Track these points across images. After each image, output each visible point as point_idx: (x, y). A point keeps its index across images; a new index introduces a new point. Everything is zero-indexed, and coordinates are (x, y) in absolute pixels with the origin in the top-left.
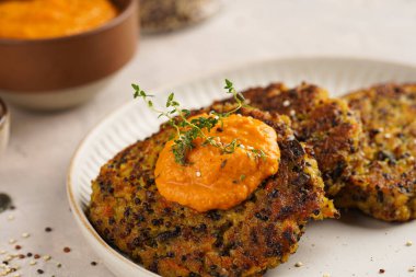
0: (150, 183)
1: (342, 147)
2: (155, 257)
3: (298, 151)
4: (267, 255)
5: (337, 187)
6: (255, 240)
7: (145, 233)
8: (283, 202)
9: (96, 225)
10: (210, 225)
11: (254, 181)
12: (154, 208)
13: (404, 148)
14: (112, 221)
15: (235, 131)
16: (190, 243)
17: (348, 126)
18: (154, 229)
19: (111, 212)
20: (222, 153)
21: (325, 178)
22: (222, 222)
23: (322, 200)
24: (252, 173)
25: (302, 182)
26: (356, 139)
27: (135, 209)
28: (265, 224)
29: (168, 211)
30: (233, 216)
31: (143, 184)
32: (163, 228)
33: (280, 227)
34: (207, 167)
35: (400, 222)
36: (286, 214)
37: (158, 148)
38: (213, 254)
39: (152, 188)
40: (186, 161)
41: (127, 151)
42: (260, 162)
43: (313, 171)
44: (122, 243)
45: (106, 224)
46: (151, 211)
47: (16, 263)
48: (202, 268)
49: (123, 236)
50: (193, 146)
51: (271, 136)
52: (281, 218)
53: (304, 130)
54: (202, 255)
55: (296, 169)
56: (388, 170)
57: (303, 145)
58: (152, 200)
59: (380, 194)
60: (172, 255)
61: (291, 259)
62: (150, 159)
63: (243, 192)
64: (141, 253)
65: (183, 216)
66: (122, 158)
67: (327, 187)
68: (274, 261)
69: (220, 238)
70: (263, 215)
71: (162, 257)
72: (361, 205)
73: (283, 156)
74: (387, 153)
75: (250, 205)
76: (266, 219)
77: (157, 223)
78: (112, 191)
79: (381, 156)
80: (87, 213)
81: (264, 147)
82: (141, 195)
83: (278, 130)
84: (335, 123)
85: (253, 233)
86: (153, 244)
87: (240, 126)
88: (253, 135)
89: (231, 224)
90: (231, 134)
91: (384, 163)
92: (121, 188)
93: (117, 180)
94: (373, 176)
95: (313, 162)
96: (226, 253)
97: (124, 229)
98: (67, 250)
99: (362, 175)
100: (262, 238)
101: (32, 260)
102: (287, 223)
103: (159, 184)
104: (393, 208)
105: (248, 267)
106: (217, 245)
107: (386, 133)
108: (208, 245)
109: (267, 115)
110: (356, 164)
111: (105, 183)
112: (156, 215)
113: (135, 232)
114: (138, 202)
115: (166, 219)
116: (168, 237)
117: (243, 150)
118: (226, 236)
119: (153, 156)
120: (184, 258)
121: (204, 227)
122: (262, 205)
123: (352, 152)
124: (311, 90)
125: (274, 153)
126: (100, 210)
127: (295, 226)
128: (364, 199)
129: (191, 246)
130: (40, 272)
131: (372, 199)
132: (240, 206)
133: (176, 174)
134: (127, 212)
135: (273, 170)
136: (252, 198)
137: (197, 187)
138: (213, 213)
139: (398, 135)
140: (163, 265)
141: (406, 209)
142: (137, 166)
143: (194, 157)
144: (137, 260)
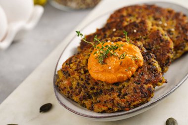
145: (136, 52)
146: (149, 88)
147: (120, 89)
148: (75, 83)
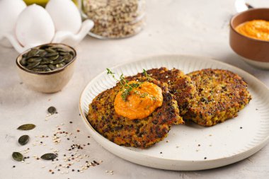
0: (112, 107)
1: (187, 96)
2: (113, 136)
3: (170, 98)
4: (156, 137)
5: (184, 112)
6: (152, 132)
7: (109, 127)
8: (163, 117)
9: (90, 122)
10: (135, 125)
11: (152, 109)
12: (113, 117)
13: (212, 97)
14: (97, 121)
15: (146, 89)
16: (127, 132)
17: (190, 88)
18: (113, 125)
19: (97, 117)
20: (140, 97)
21: (179, 108)
22: (139, 124)
23: (178, 117)
24: (152, 106)
25: (171, 110)
26: (193, 93)
27: (106, 117)
28: (156, 126)
29: (119, 119)
30: (144, 122)
31: (109, 107)
32: (116, 125)
33: (161, 127)
34: (134, 103)
35: (208, 126)
36: (164, 122)
37: (116, 93)
38: (135, 136)
39: (113, 109)
40: (127, 100)
41: (103, 93)
42: (155, 102)
43: (175, 106)
44: (100, 130)
45: (95, 122)
46: (112, 118)
47: (58, 135)
48: (130, 141)
49: (101, 127)
50: (130, 94)
51: (160, 91)
52: (162, 124)
53: (173, 89)
54: (131, 136)
55: (169, 105)
56: (205, 106)
57: (172, 95)
58: (113, 114)
59: (201, 115)
60: (119, 136)
61: (165, 139)
62: (112, 98)
63: (148, 113)
64: (108, 134)
65: (124, 121)
66: (101, 96)
67: (181, 112)
68: (158, 140)
69: (138, 130)
70: (155, 122)
71: (116, 136)
72: (193, 119)
73: (164, 99)
74: (205, 99)
75: (150, 118)
76: (156, 124)
77: (114, 123)
78: (97, 109)
79: (203, 100)
80: (87, 117)
81: (157, 96)
82: (108, 112)
83: (163, 89)
84: (185, 87)
85: (151, 129)
86: (112, 131)
87: (148, 87)
89: (142, 125)
90: (144, 90)
91: (203, 103)
92: (100, 108)
93: (99, 105)
94: (199, 108)
95: (176, 102)
96: (140, 136)
97: (101, 125)
98: (78, 131)
99: (195, 107)
100: (154, 131)
101: (65, 134)
102: (164, 125)
103: (115, 108)
104: (206, 121)
105: (148, 142)
106: (137, 133)
107: (206, 90)
108: (134, 132)
109: (159, 82)
110: (193, 103)
111: (94, 106)
112: (114, 120)
113: (106, 126)
114: (107, 114)
115: (118, 122)
116: (118, 129)
117: (149, 97)
118: (140, 129)
119: (113, 97)
120: (124, 137)
121: (132, 126)
122: (155, 118)
123: (191, 98)
124: (177, 72)
125: (160, 98)
126: (92, 117)
127: (167, 127)
128: (195, 117)
129: (127, 133)
130: (68, 139)
131: (198, 117)
132: (146, 118)
133: (122, 105)
134: (103, 118)
135: (160, 105)
136: (151, 115)
137: (130, 110)
138: (136, 121)
139: (210, 92)
140: (116, 139)
141: (210, 122)
142: (107, 100)
143: (130, 98)
144: (106, 137)
145: (157, 93)
146: (164, 129)
147: (139, 127)
148: (100, 117)
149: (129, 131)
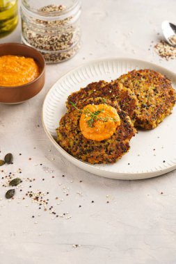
0: (79, 132)
1: (134, 108)
2: (87, 158)
3: (124, 115)
4: (122, 152)
6: (118, 148)
8: (124, 134)
10: (103, 145)
12: (83, 141)
14: (69, 146)
19: (68, 143)
20: (104, 122)
22: (106, 143)
25: (128, 126)
27: (77, 142)
28: (120, 143)
29: (88, 142)
30: (109, 141)
32: (88, 148)
33: (124, 142)
36: (126, 137)
38: (106, 155)
39: (80, 134)
40: (93, 126)
42: (116, 123)
43: (130, 121)
45: (67, 148)
46: (82, 143)
49: (74, 151)
50: (95, 121)
51: (114, 111)
52: (124, 140)
55: (125, 122)
56: (147, 111)
58: (82, 139)
59: (147, 122)
60: (92, 156)
64: (82, 157)
66: (64, 121)
69: (107, 149)
70: (118, 139)
71: (89, 158)
72: (141, 125)
74: (145, 104)
75: (114, 137)
76: (119, 141)
77: (86, 146)
79: (143, 106)
81: (115, 117)
82: (77, 137)
83: (116, 107)
84: (130, 99)
85: (117, 146)
86: (85, 154)
88: (111, 113)
89: (109, 144)
91: (145, 109)
93: (67, 132)
94: (143, 115)
95: (129, 117)
96: (110, 154)
97: (74, 149)
100: (120, 147)
102: (126, 140)
103: (83, 133)
104: (152, 126)
108: (104, 152)
109: (110, 101)
111: (63, 133)
112: (85, 144)
113: (78, 151)
114: (77, 140)
115: (88, 145)
117: (110, 120)
118: (109, 148)
120: (97, 157)
121: (101, 146)
122: (117, 136)
126: (64, 143)
127: (128, 141)
128: (142, 123)
129: (98, 153)
132: (111, 138)
134: (74, 143)
135: (119, 124)
136: (114, 134)
138: (103, 142)
139: (146, 96)
140: (89, 160)
143: (95, 124)
144: (79, 158)
149: (100, 151)
